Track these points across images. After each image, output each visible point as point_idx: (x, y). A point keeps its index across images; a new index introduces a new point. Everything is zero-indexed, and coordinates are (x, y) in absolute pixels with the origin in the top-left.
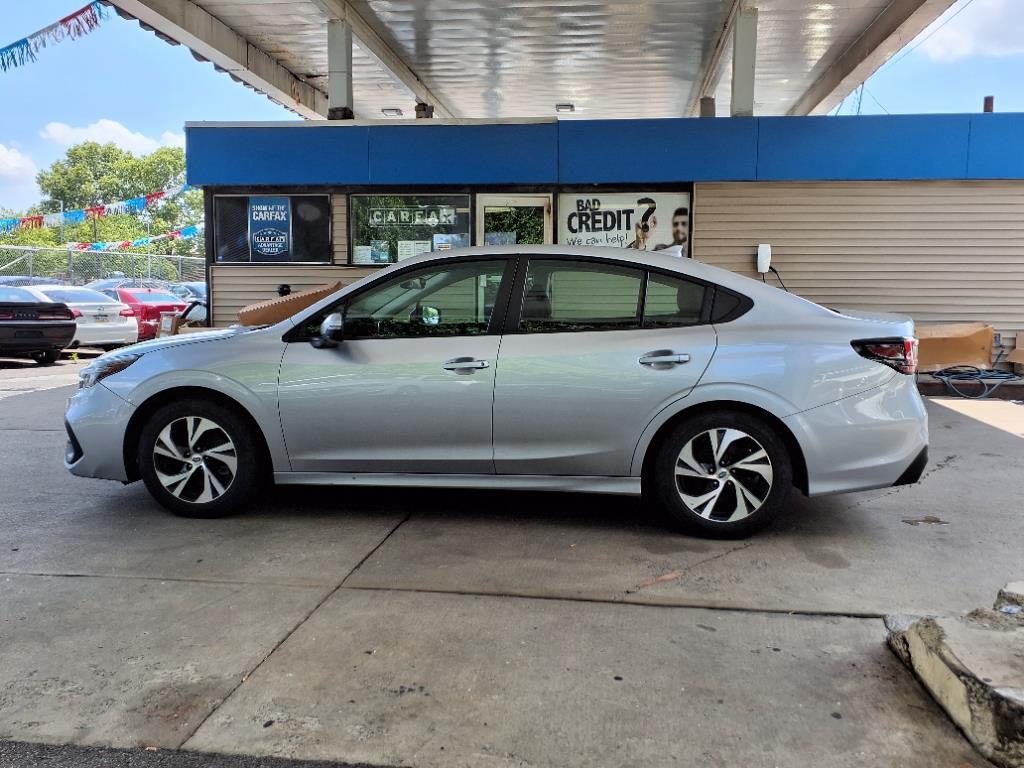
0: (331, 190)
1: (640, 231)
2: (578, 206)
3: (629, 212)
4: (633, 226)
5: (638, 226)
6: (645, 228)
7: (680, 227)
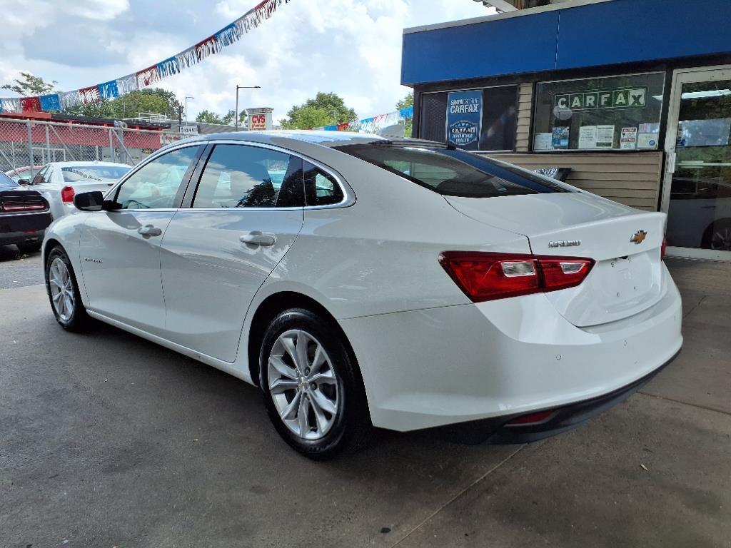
0: (519, 80)
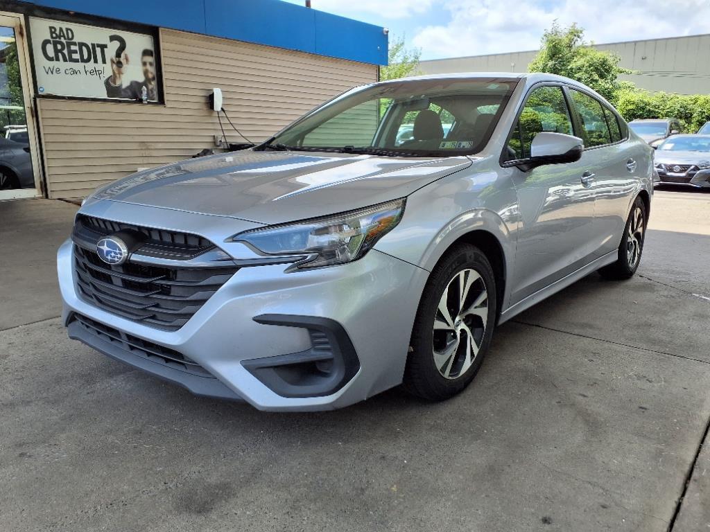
1: (115, 66)
2: (52, 33)
3: (103, 47)
4: (108, 60)
5: (112, 61)
6: (119, 64)
7: (148, 67)
